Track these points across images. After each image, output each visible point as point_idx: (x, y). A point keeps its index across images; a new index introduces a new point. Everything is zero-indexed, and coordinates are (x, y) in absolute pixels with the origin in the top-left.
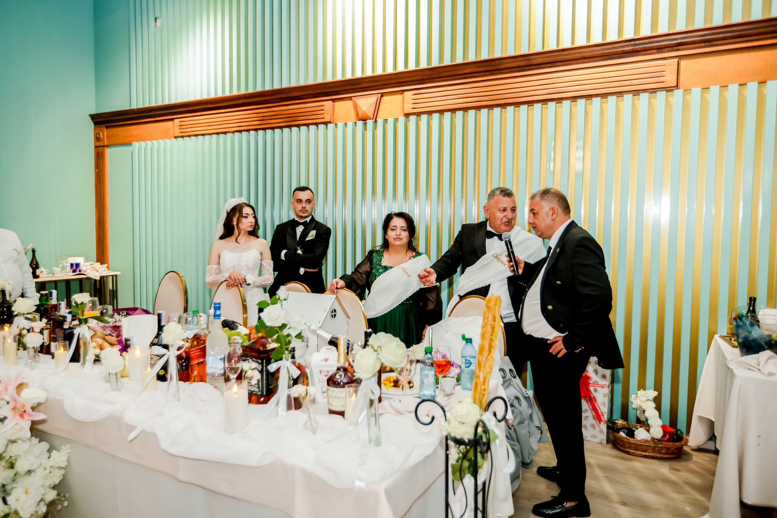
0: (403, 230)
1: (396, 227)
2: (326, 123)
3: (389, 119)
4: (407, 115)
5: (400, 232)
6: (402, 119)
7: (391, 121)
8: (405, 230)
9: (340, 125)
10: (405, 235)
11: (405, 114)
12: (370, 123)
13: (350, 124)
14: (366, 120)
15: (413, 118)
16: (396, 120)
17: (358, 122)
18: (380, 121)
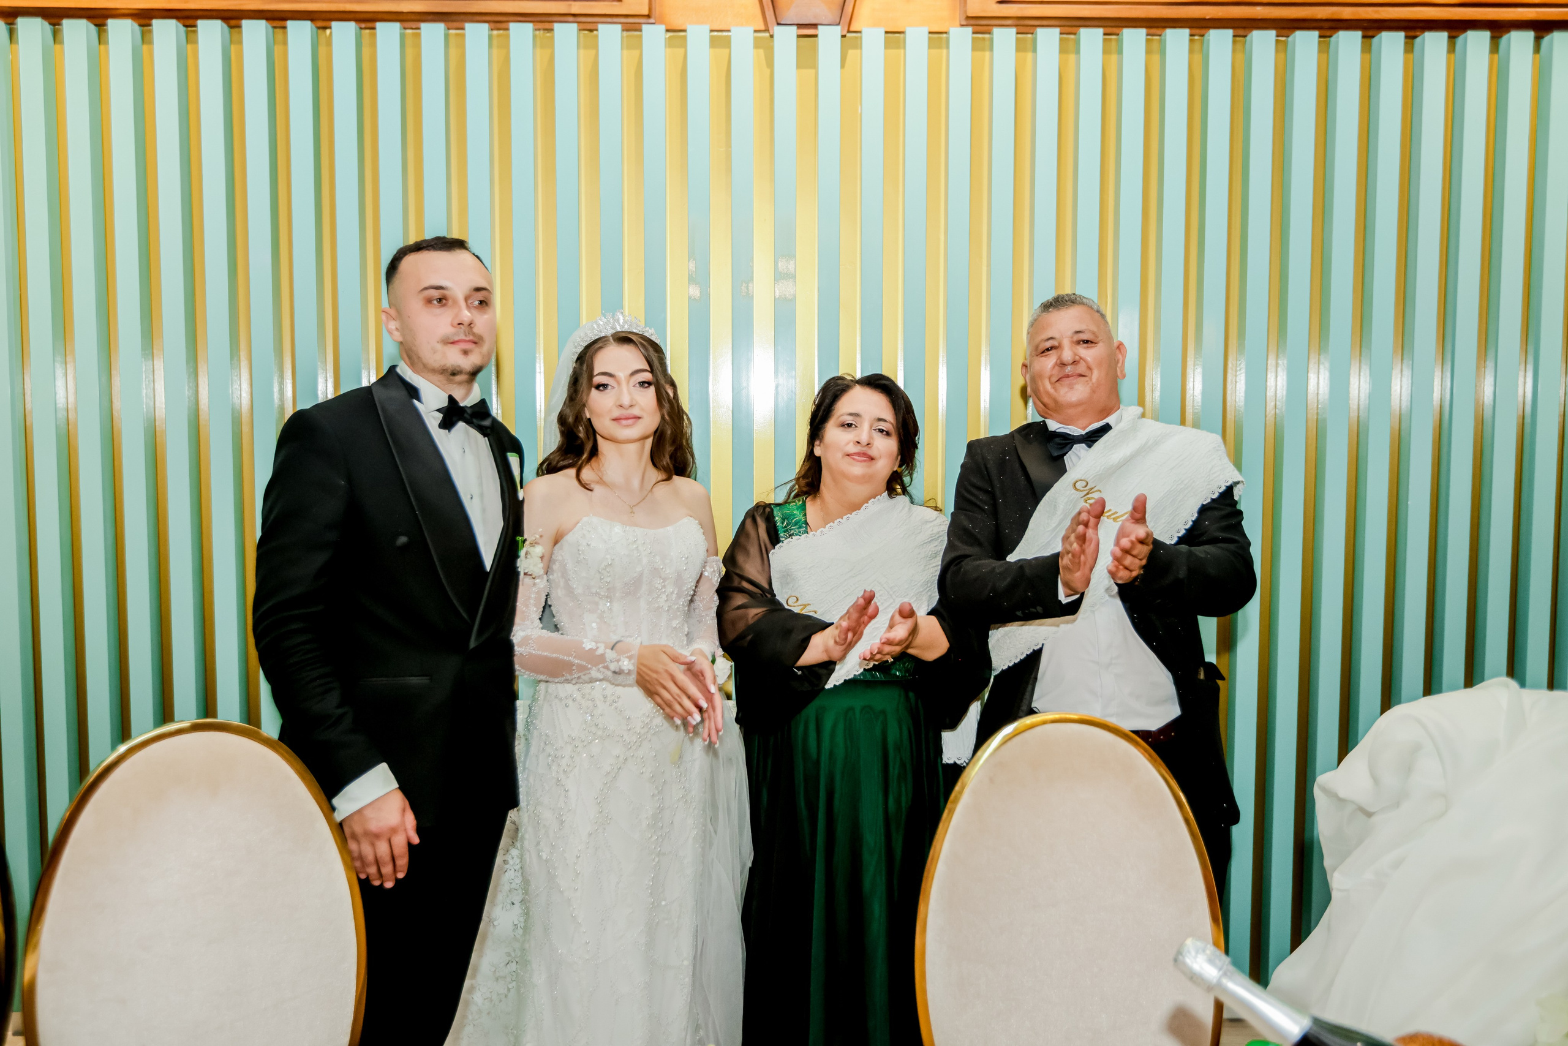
0: (881, 431)
1: (857, 419)
2: (632, 24)
3: (909, 31)
4: (981, 25)
5: (871, 437)
6: (961, 37)
7: (917, 38)
8: (888, 434)
9: (698, 35)
10: (887, 447)
11: (968, 18)
12: (829, 37)
13: (743, 37)
14: (814, 26)
15: (1004, 38)
16: (938, 37)
17: (777, 30)
18: (872, 38)
